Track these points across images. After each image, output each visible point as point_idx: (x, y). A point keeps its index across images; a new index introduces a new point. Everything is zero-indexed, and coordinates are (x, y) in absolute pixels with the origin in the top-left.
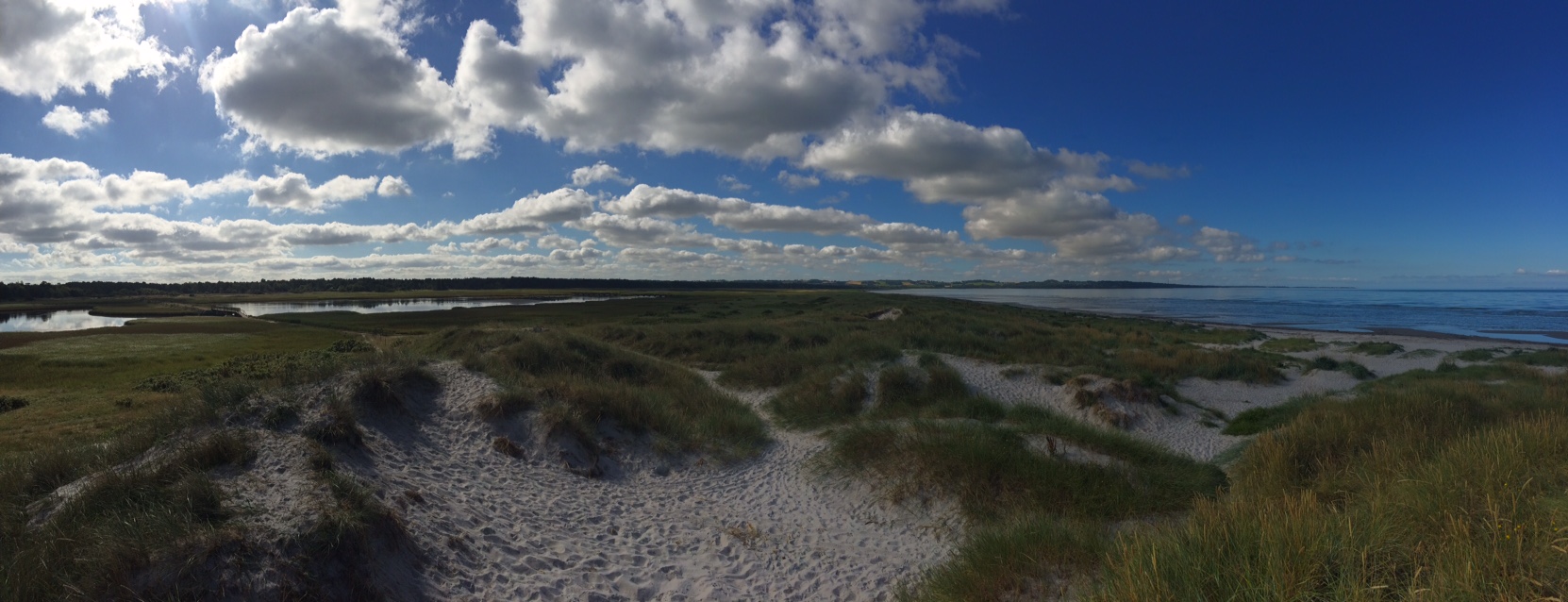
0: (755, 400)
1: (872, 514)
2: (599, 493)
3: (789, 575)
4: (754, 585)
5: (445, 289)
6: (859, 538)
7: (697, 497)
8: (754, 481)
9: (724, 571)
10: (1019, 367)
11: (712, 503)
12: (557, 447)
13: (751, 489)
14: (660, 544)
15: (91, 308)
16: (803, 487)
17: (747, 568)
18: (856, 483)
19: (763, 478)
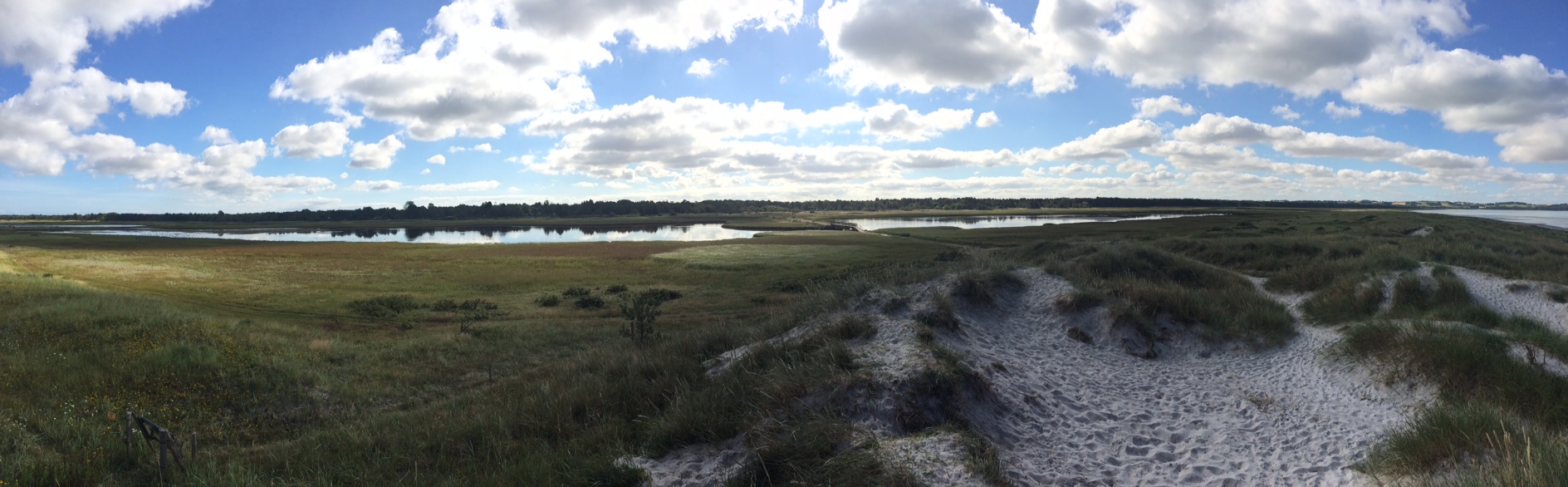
0: (1292, 302)
1: (1368, 393)
2: (1152, 370)
3: (1289, 432)
4: (1260, 436)
5: (1038, 207)
6: (1353, 409)
7: (1228, 374)
8: (1277, 364)
9: (1239, 426)
10: (1524, 282)
11: (1240, 378)
12: (1120, 335)
13: (1274, 369)
14: (1194, 405)
15: (724, 222)
16: (1316, 369)
17: (1257, 424)
18: (1360, 368)
19: (1285, 361)
